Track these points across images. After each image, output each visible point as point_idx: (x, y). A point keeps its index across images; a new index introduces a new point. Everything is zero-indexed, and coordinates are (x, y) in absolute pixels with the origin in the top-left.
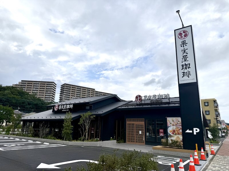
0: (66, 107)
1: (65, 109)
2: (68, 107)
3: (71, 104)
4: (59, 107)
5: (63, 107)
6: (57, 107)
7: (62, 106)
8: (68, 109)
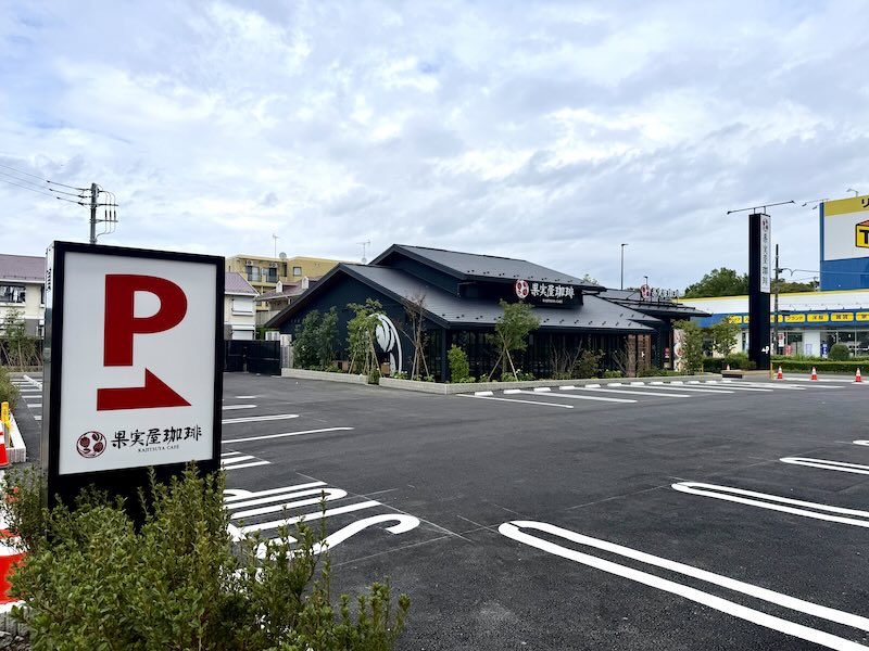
0: (555, 292)
1: (551, 298)
2: (560, 292)
3: (569, 286)
4: (531, 287)
5: (546, 290)
6: (523, 288)
7: (543, 288)
8: (560, 298)
